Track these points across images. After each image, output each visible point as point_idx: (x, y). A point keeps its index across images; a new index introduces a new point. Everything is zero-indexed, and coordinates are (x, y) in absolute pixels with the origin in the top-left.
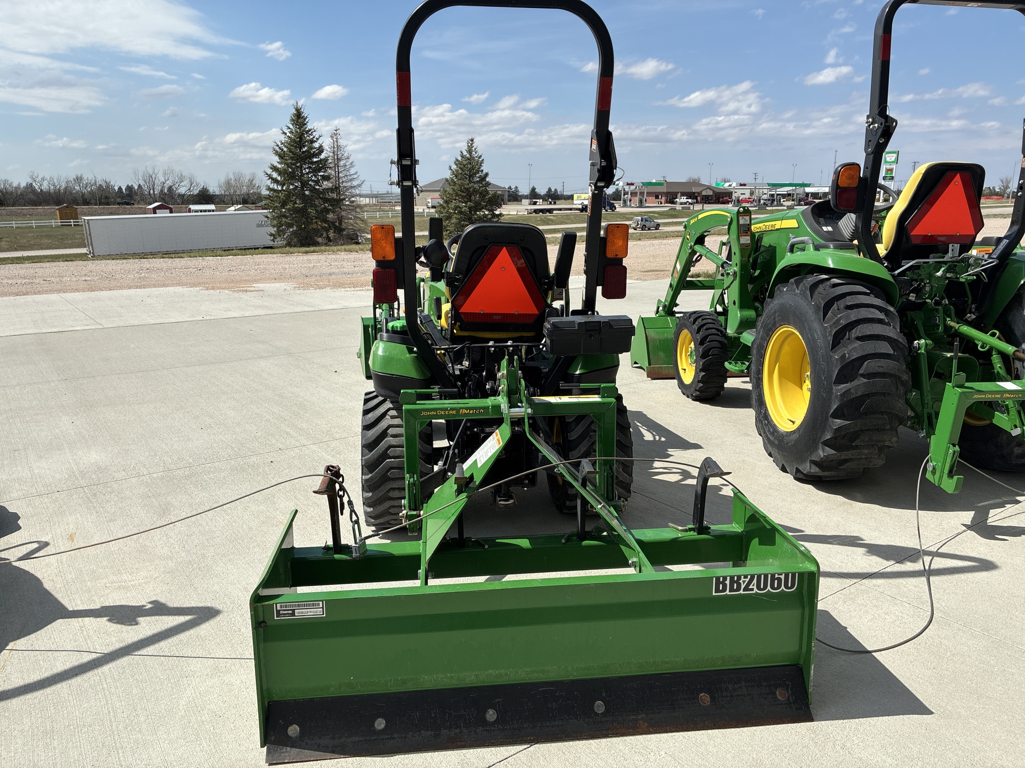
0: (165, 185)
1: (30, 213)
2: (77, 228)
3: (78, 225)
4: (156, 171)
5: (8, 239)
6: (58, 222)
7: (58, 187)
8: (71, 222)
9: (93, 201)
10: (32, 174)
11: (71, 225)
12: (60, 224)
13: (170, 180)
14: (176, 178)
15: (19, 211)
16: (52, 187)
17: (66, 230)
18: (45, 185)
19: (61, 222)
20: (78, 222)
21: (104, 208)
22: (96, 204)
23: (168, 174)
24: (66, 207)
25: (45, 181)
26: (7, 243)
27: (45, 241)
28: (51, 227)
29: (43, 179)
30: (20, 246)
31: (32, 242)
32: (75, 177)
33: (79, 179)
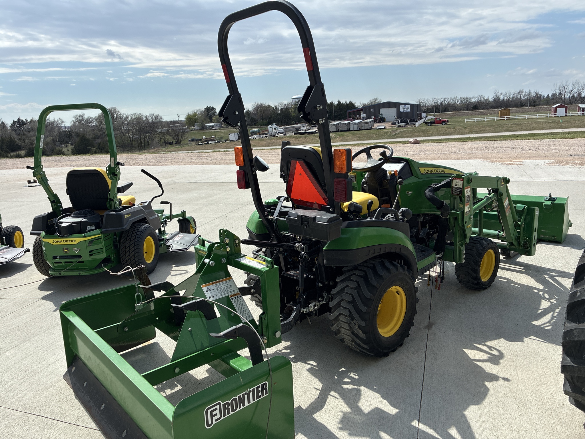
0: (572, 92)
1: (490, 113)
2: (508, 121)
3: (509, 119)
4: (568, 84)
5: (469, 128)
6: (499, 118)
7: (509, 97)
8: (505, 118)
9: (526, 105)
10: (495, 91)
11: (505, 119)
12: (499, 119)
13: (576, 89)
14: (580, 87)
15: (485, 112)
16: (505, 98)
17: (501, 122)
18: (502, 97)
19: (500, 118)
20: (509, 117)
21: (531, 108)
22: (527, 106)
23: (575, 85)
24: (505, 109)
25: (502, 95)
26: (469, 130)
27: (488, 128)
28: (494, 121)
29: (501, 94)
30: (475, 131)
31: (481, 129)
32: (519, 91)
33: (521, 92)
